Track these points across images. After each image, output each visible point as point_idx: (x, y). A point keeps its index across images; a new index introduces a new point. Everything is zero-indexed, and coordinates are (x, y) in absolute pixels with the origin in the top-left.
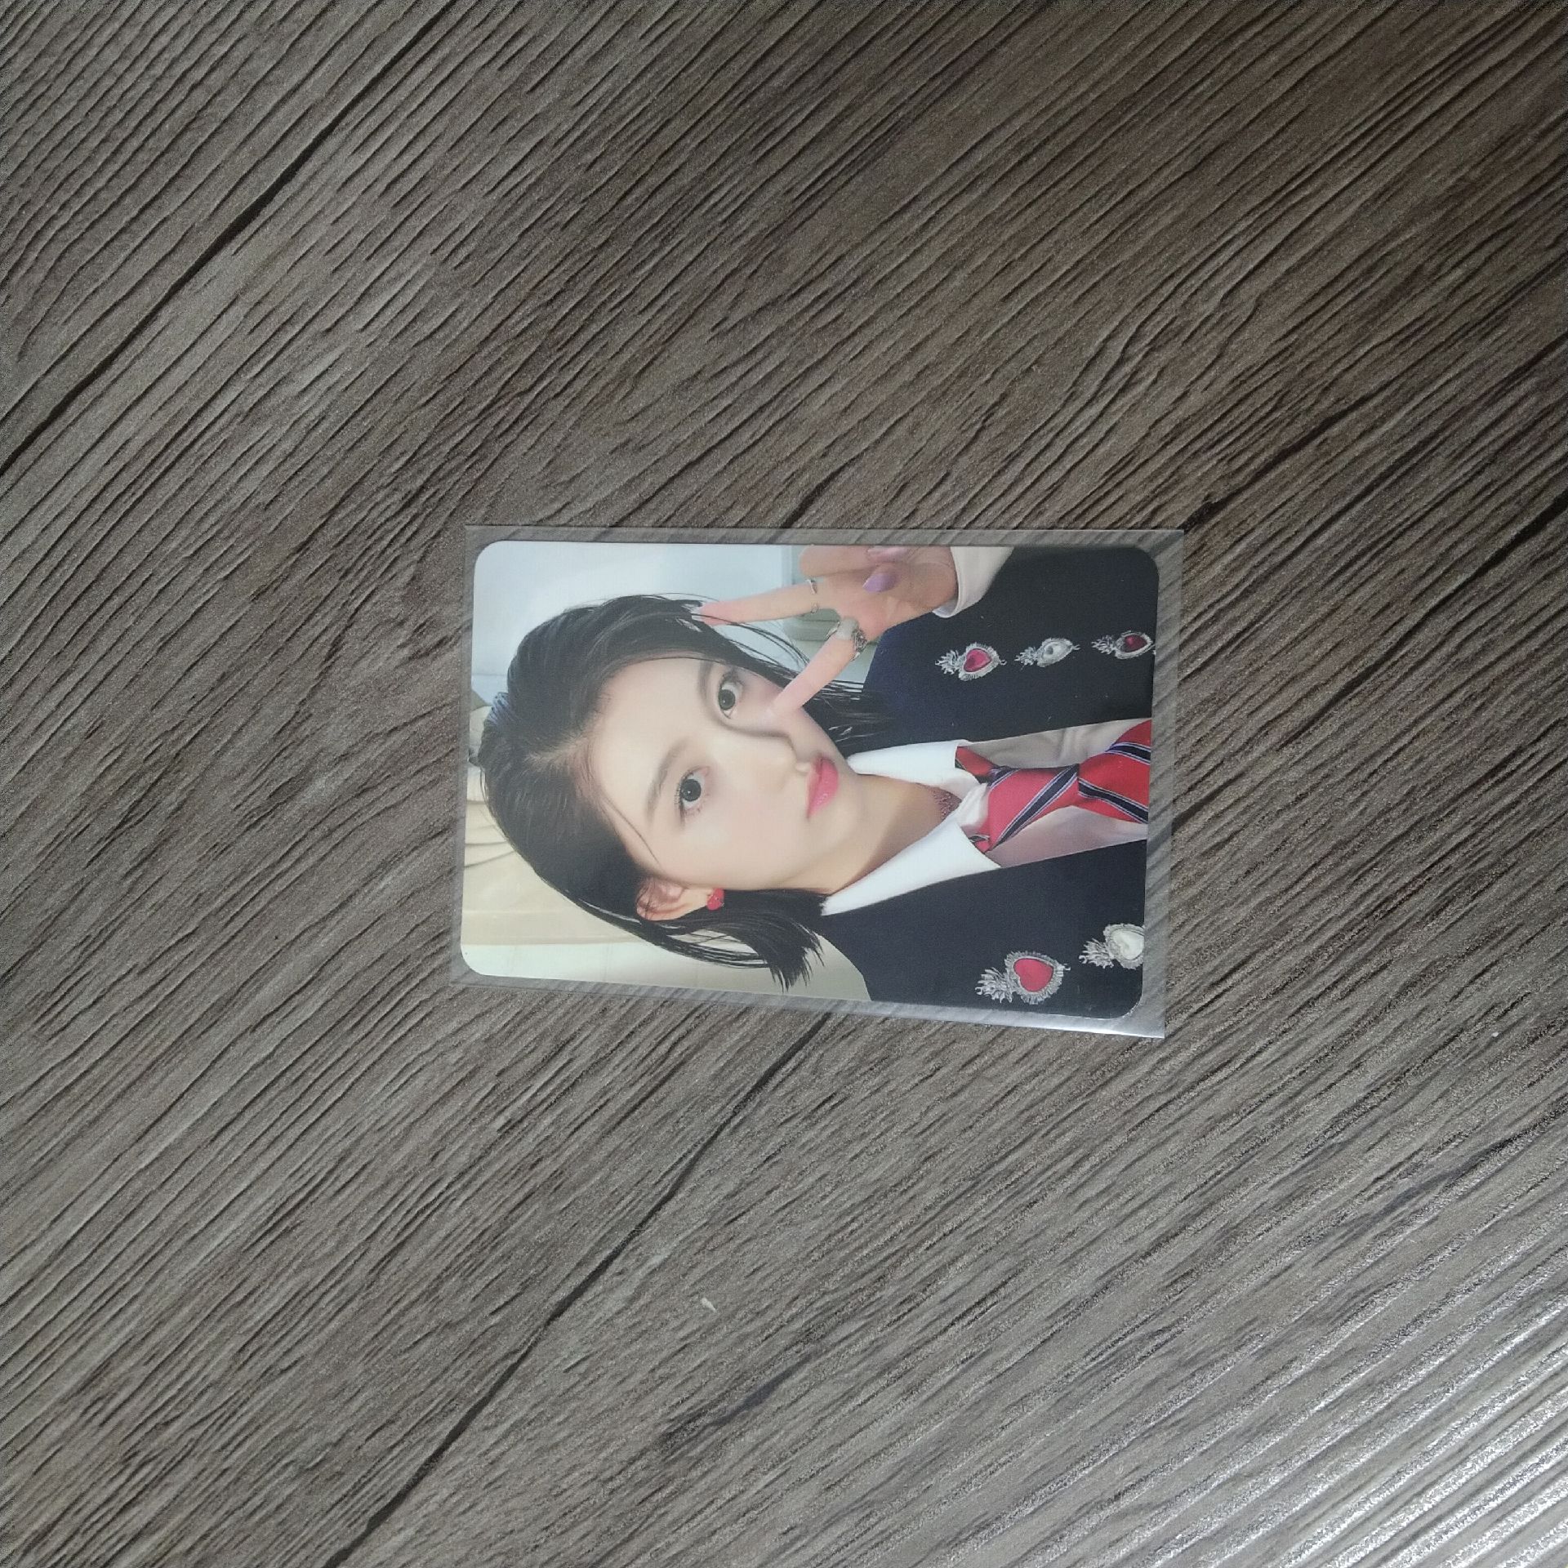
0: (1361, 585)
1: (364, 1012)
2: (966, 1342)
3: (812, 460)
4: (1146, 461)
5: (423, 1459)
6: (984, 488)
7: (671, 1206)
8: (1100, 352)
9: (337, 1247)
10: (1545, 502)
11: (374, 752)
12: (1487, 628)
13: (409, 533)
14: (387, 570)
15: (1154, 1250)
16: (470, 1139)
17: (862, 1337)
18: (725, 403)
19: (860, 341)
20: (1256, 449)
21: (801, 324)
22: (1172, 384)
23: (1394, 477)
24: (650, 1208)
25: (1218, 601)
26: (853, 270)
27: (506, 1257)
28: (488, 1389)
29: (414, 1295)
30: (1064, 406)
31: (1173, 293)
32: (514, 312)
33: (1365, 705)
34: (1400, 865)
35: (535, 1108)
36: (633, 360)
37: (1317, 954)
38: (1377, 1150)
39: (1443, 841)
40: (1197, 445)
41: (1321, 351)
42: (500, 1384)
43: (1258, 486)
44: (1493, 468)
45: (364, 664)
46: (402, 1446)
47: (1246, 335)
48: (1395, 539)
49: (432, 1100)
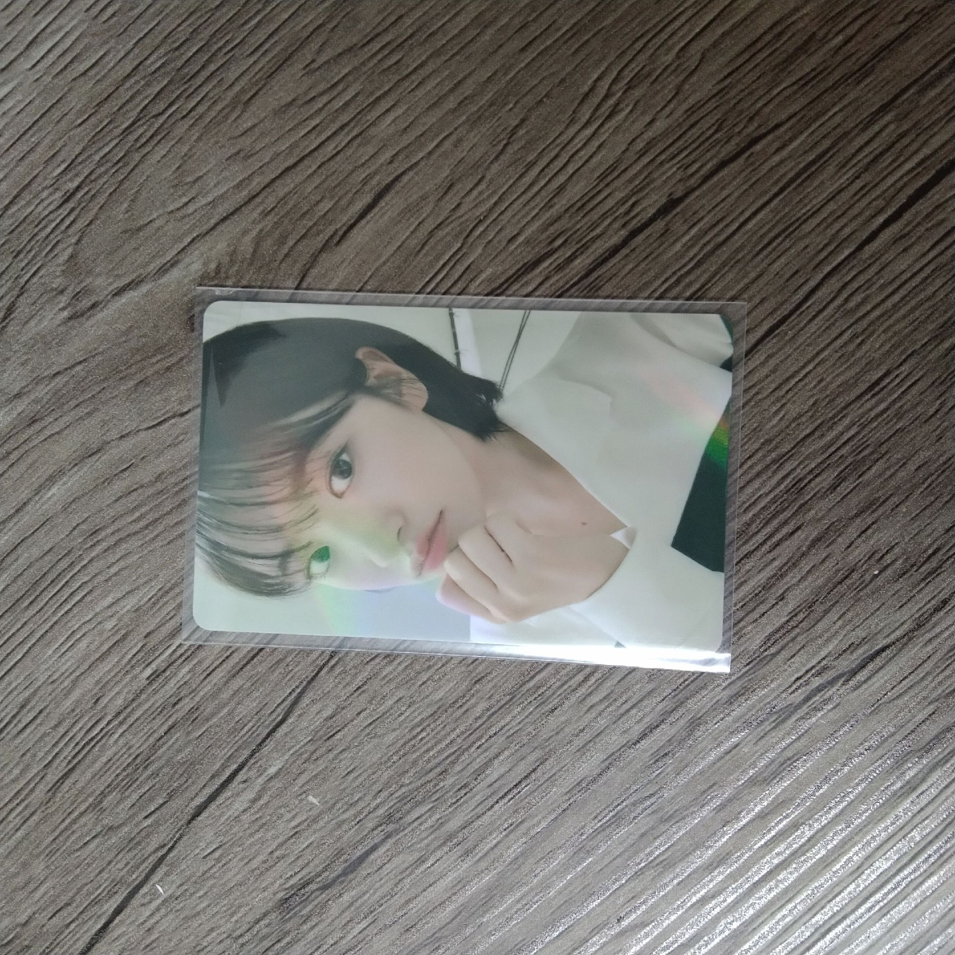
0: (779, 257)
1: (37, 593)
2: (507, 815)
3: (382, 165)
4: (626, 169)
5: (94, 931)
6: (510, 187)
7: (284, 729)
8: (592, 89)
9: (21, 773)
10: (902, 198)
11: (42, 391)
12: (866, 285)
13: (67, 222)
14: (51, 250)
15: (641, 739)
16: (125, 687)
17: (430, 817)
18: (314, 123)
19: (416, 78)
20: (703, 160)
21: (371, 64)
22: (643, 113)
23: (800, 180)
24: (268, 731)
25: (679, 270)
26: (409, 26)
27: (155, 774)
28: (143, 875)
29: (83, 808)
30: (567, 127)
31: (642, 48)
32: (150, 55)
33: (781, 343)
34: (808, 455)
35: (176, 660)
36: (243, 91)
37: (752, 521)
38: (797, 659)
39: (837, 438)
40: (663, 157)
41: (747, 91)
42: (153, 871)
43: (705, 187)
44: (867, 174)
45: (32, 323)
46: (77, 922)
47: (694, 79)
48: (800, 225)
49: (93, 659)
